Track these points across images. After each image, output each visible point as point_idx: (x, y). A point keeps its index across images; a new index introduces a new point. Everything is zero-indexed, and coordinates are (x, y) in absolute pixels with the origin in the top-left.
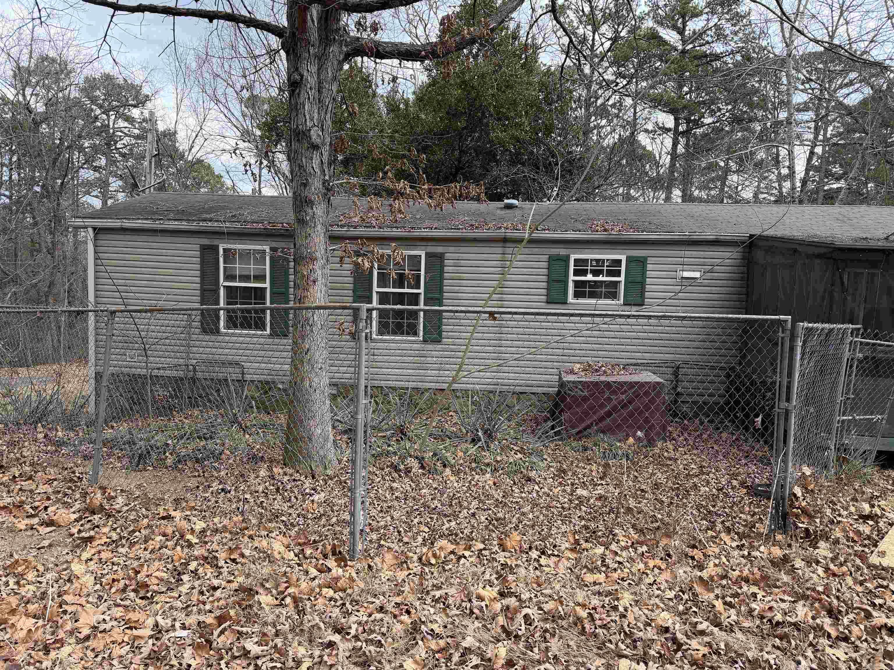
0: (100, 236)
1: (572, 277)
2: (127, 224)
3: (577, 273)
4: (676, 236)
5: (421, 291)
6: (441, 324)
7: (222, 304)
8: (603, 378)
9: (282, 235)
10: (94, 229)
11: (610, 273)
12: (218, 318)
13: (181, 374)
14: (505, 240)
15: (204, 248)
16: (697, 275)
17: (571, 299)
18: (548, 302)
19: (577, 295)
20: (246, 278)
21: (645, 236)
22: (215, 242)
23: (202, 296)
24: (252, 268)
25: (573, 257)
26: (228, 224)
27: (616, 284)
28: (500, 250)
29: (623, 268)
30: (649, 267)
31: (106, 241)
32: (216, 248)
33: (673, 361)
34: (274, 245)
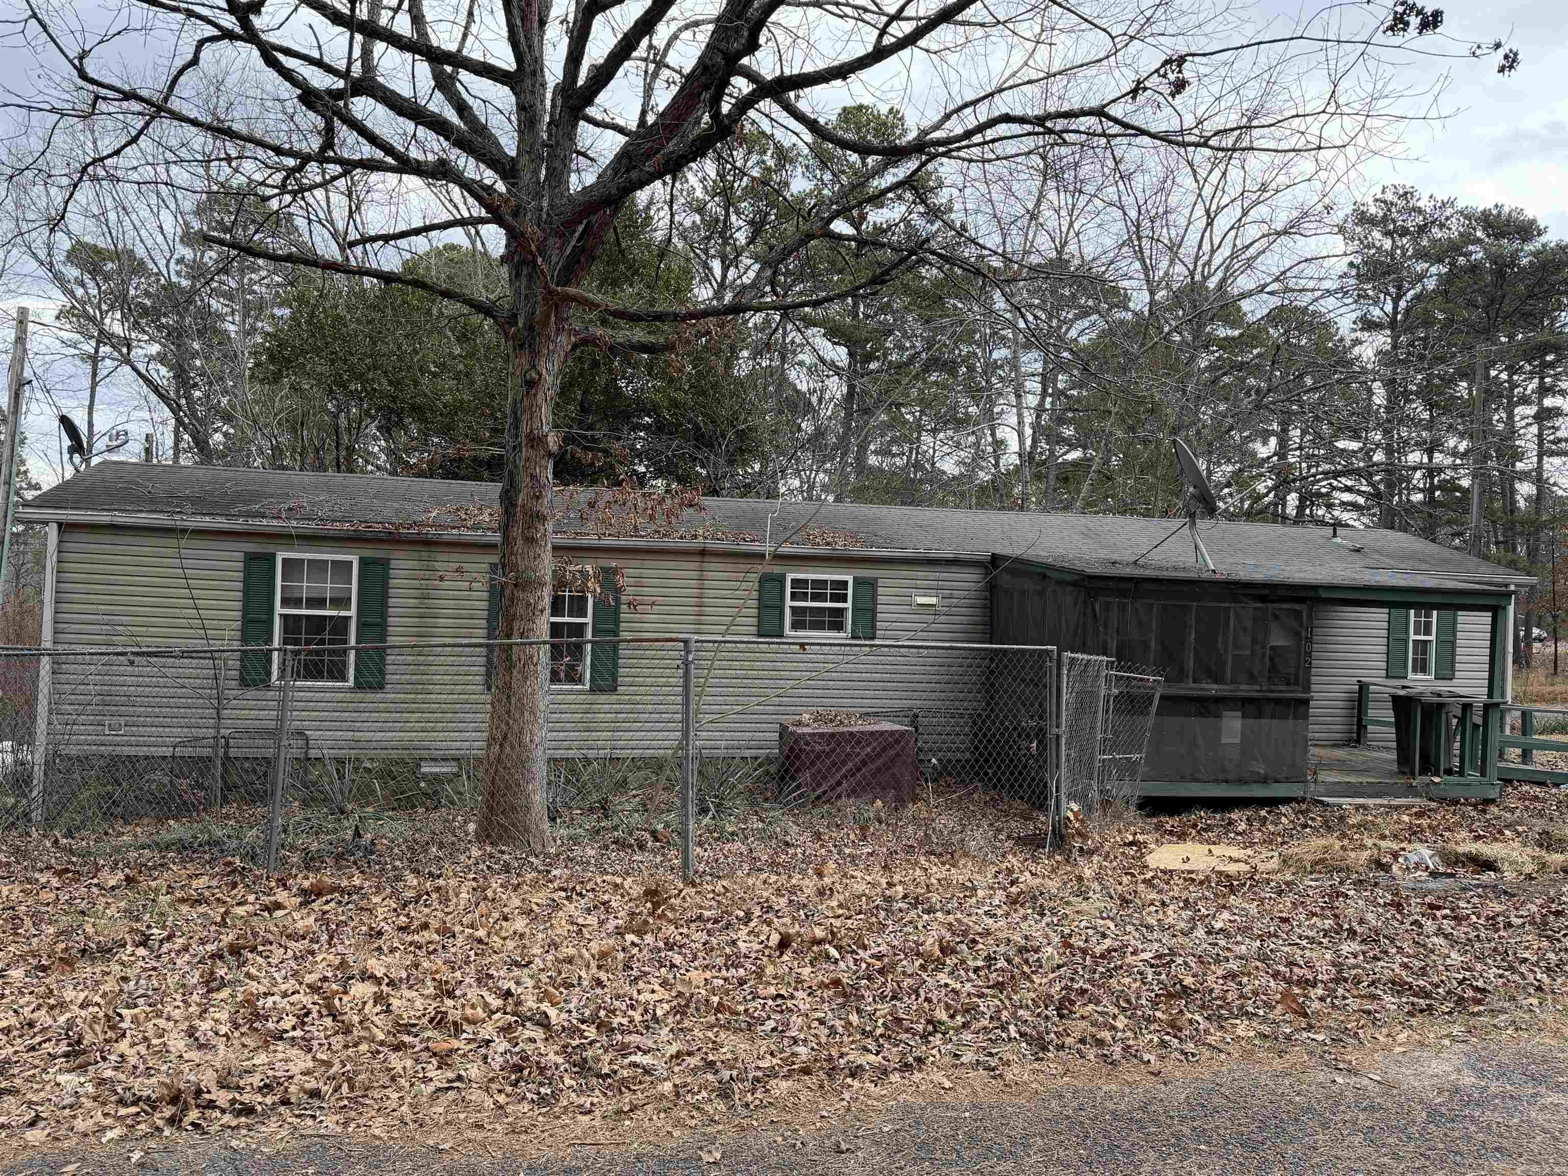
0: (67, 537)
1: (789, 603)
2: (121, 518)
3: (794, 597)
4: (909, 553)
5: (588, 620)
6: (616, 666)
7: (276, 643)
8: (841, 729)
9: (381, 541)
10: (60, 525)
11: (836, 598)
12: (270, 661)
13: (207, 752)
14: (703, 553)
15: (250, 558)
16: (933, 600)
17: (787, 631)
18: (760, 635)
19: (795, 626)
20: (319, 602)
21: (874, 552)
22: (270, 549)
23: (243, 630)
24: (328, 588)
25: (790, 577)
26: (294, 523)
27: (841, 612)
28: (697, 566)
29: (850, 592)
30: (880, 590)
31: (80, 543)
32: (271, 558)
33: (910, 709)
34: (369, 553)
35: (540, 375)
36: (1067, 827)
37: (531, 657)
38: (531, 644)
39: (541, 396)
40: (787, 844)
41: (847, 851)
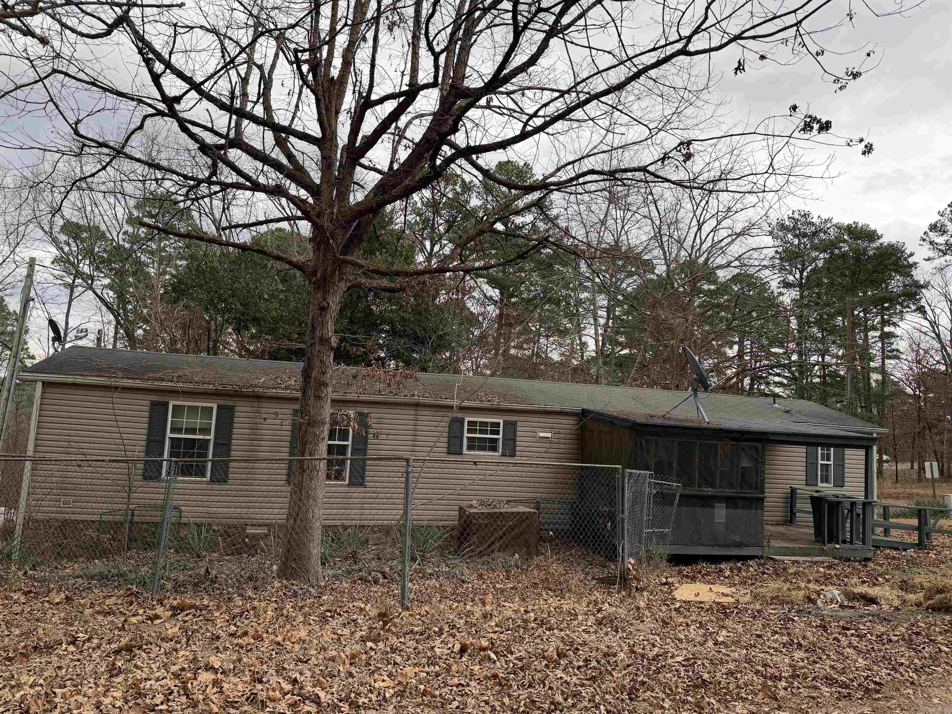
0: (47, 390)
1: (466, 435)
2: (79, 380)
3: (469, 431)
4: (535, 407)
5: (349, 443)
6: (364, 470)
7: (166, 457)
8: (496, 510)
9: (231, 395)
10: (44, 383)
11: (493, 432)
12: (161, 467)
13: (121, 518)
14: (417, 405)
15: (154, 404)
16: (549, 435)
17: (465, 451)
18: (448, 453)
19: (470, 448)
20: (192, 431)
21: (515, 406)
22: (165, 399)
23: (148, 446)
24: (198, 422)
25: (467, 419)
26: (181, 385)
27: (496, 440)
28: (413, 412)
29: (501, 429)
30: (519, 429)
31: (53, 394)
32: (166, 405)
33: (535, 498)
34: (222, 402)
35: (329, 304)
36: (628, 574)
37: (316, 466)
38: (316, 459)
39: (328, 315)
40: (463, 582)
41: (498, 586)
